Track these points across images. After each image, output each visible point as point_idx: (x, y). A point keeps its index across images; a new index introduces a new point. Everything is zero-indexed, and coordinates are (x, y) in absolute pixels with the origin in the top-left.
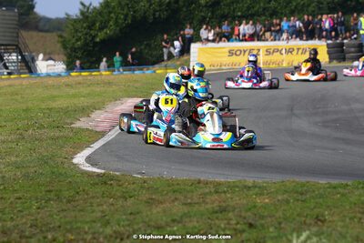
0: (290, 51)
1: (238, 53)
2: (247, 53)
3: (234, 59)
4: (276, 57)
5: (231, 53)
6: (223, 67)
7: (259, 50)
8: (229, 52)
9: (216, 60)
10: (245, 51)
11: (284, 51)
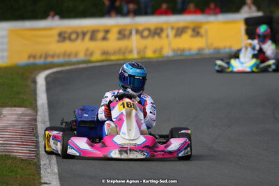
0: (157, 32)
1: (74, 36)
2: (88, 37)
3: (67, 46)
4: (135, 42)
5: (63, 37)
6: (50, 60)
7: (107, 32)
8: (60, 34)
9: (39, 49)
10: (84, 34)
11: (146, 33)
